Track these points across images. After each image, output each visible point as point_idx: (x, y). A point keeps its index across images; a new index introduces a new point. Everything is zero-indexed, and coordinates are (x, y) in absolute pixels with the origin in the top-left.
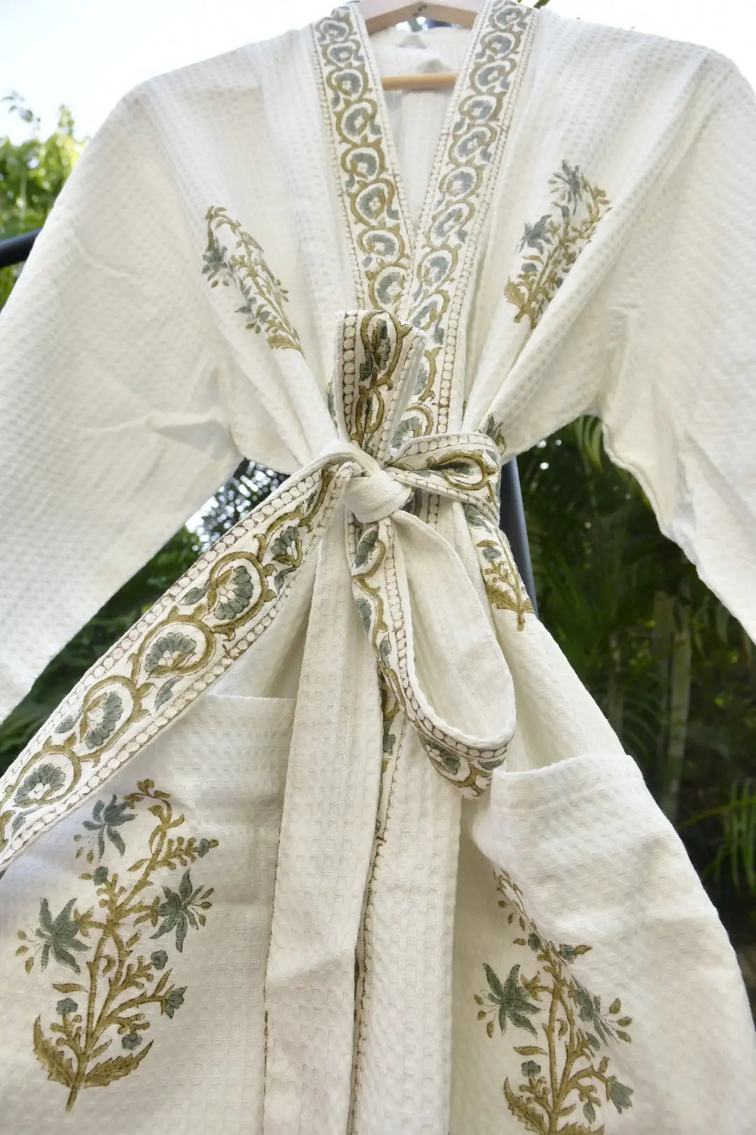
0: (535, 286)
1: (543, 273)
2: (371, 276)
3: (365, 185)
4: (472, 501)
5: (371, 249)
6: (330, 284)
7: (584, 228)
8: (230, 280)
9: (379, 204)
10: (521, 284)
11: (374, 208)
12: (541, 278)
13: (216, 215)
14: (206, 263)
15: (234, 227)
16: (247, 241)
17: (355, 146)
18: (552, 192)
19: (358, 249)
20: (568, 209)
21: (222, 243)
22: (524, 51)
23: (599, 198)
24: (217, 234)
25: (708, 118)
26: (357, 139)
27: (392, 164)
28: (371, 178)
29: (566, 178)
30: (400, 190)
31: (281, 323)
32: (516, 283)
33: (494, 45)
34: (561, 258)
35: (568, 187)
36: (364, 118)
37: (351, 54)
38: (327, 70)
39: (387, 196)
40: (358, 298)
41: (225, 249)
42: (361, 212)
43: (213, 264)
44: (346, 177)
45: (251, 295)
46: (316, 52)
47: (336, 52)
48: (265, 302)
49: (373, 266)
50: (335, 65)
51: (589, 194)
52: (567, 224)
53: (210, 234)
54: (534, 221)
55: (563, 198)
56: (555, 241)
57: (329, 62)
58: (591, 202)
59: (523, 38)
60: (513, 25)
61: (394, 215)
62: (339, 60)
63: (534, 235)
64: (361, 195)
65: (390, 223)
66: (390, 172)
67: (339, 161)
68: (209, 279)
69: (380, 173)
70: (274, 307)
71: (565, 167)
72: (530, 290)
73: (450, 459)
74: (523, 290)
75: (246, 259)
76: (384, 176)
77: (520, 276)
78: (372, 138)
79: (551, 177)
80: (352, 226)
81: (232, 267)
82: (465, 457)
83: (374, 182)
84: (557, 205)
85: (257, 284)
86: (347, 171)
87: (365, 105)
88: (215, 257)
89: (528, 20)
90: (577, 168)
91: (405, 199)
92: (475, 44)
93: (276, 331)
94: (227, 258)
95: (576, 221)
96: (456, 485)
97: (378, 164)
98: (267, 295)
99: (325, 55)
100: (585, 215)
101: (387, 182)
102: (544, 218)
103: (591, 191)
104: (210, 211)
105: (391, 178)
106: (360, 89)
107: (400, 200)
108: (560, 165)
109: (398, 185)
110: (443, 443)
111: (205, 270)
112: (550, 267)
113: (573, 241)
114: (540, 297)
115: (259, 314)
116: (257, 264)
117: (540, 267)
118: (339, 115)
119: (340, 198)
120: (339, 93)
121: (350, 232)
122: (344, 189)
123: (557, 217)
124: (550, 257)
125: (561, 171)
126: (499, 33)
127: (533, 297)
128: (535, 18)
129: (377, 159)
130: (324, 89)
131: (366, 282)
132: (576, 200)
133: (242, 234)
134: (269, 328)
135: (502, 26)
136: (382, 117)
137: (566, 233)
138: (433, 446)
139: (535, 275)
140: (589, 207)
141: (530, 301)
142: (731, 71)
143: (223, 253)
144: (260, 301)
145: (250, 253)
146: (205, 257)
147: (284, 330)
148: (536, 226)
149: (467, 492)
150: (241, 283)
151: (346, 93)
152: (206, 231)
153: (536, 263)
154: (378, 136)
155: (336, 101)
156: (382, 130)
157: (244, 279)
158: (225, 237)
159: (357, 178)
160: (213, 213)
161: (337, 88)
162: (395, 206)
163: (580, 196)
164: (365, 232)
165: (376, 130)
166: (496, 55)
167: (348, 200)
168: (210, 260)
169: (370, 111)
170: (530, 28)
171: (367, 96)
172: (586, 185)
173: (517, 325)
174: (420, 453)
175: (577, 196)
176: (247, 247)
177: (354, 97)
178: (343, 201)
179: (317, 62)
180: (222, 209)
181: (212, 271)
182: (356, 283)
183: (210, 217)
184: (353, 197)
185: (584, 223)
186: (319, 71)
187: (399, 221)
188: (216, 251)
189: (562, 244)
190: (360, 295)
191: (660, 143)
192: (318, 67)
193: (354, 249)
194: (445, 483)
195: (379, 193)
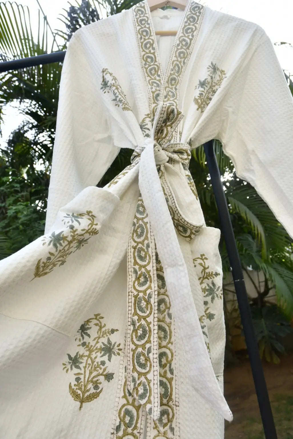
0: (203, 100)
1: (205, 96)
2: (153, 92)
3: (150, 66)
4: (185, 163)
5: (153, 85)
6: (141, 93)
7: (218, 82)
8: (110, 91)
9: (154, 72)
10: (199, 99)
11: (153, 73)
12: (204, 98)
13: (105, 71)
14: (102, 86)
15: (111, 74)
16: (115, 79)
17: (147, 53)
18: (208, 71)
19: (148, 84)
20: (212, 77)
21: (107, 79)
22: (200, 23)
23: (223, 73)
24: (105, 77)
25: (256, 49)
26: (147, 51)
27: (158, 60)
28: (152, 64)
29: (212, 67)
30: (161, 69)
31: (126, 103)
32: (197, 98)
33: (190, 19)
34: (210, 91)
35: (213, 70)
36: (150, 45)
37: (146, 22)
38: (138, 28)
39: (157, 70)
40: (149, 98)
41: (108, 81)
42: (149, 73)
43: (104, 86)
44: (144, 62)
45: (117, 95)
46: (135, 21)
47: (141, 21)
48: (121, 97)
49: (154, 90)
50: (141, 26)
51: (219, 72)
52: (212, 81)
53: (103, 77)
54: (202, 80)
55: (211, 73)
56: (209, 86)
57: (139, 25)
58: (220, 74)
59: (200, 18)
60: (197, 12)
61: (159, 76)
62: (142, 24)
63: (202, 84)
64: (149, 68)
65: (158, 78)
66: (158, 62)
67: (142, 57)
68: (103, 91)
69: (155, 62)
70: (124, 98)
71: (212, 64)
72: (201, 101)
73: (180, 150)
74: (199, 101)
75: (115, 84)
76: (156, 63)
77: (198, 97)
78: (152, 51)
79: (208, 66)
80: (147, 77)
81: (110, 87)
82: (184, 150)
83: (153, 65)
84: (209, 75)
85: (118, 91)
86: (144, 60)
87: (150, 40)
88: (105, 84)
89: (201, 11)
90: (215, 64)
91: (162, 72)
92: (185, 18)
93: (125, 105)
94: (109, 84)
95: (215, 80)
96: (181, 158)
97: (154, 60)
98: (122, 95)
99: (137, 22)
100: (218, 78)
101: (157, 65)
102: (206, 79)
103: (220, 71)
104: (103, 70)
105: (158, 65)
106: (149, 35)
107: (161, 71)
108: (211, 63)
109: (160, 67)
110: (178, 146)
111: (102, 88)
112: (207, 94)
113: (214, 86)
114: (204, 103)
115: (119, 101)
116: (118, 86)
117: (204, 94)
118: (142, 43)
119: (142, 68)
120: (142, 36)
121: (146, 79)
122: (144, 66)
123: (209, 79)
124: (207, 91)
125: (211, 65)
126: (192, 15)
127: (202, 103)
128: (204, 10)
129: (154, 58)
130: (137, 34)
131: (151, 94)
132: (215, 74)
133: (113, 77)
134: (123, 105)
135: (193, 12)
136: (155, 45)
137: (212, 84)
138: (175, 146)
139: (203, 97)
140: (219, 76)
141: (201, 104)
142: (264, 34)
143: (108, 83)
144: (120, 97)
145: (116, 82)
146: (101, 84)
147: (127, 105)
148: (203, 81)
149: (183, 160)
150: (114, 91)
151: (144, 36)
152: (102, 76)
153: (203, 93)
154: (154, 51)
155: (141, 38)
156: (155, 49)
157: (115, 90)
158: (108, 78)
159: (147, 63)
160: (104, 70)
161: (142, 34)
162: (159, 73)
163: (216, 73)
164: (150, 80)
165: (154, 49)
166: (191, 23)
167: (145, 70)
168: (103, 85)
169: (152, 42)
170: (202, 14)
171: (151, 37)
172: (218, 69)
173: (197, 111)
174: (172, 147)
175: (215, 73)
176: (115, 80)
177: (147, 38)
178: (143, 69)
179: (135, 25)
180: (107, 69)
181: (104, 88)
182: (149, 94)
183: (103, 72)
184: (146, 69)
185: (218, 80)
186: (136, 28)
187: (160, 78)
188: (105, 82)
189: (210, 87)
190: (150, 97)
191: (241, 57)
192: (135, 26)
193: (147, 84)
194: (178, 157)
195: (155, 69)
